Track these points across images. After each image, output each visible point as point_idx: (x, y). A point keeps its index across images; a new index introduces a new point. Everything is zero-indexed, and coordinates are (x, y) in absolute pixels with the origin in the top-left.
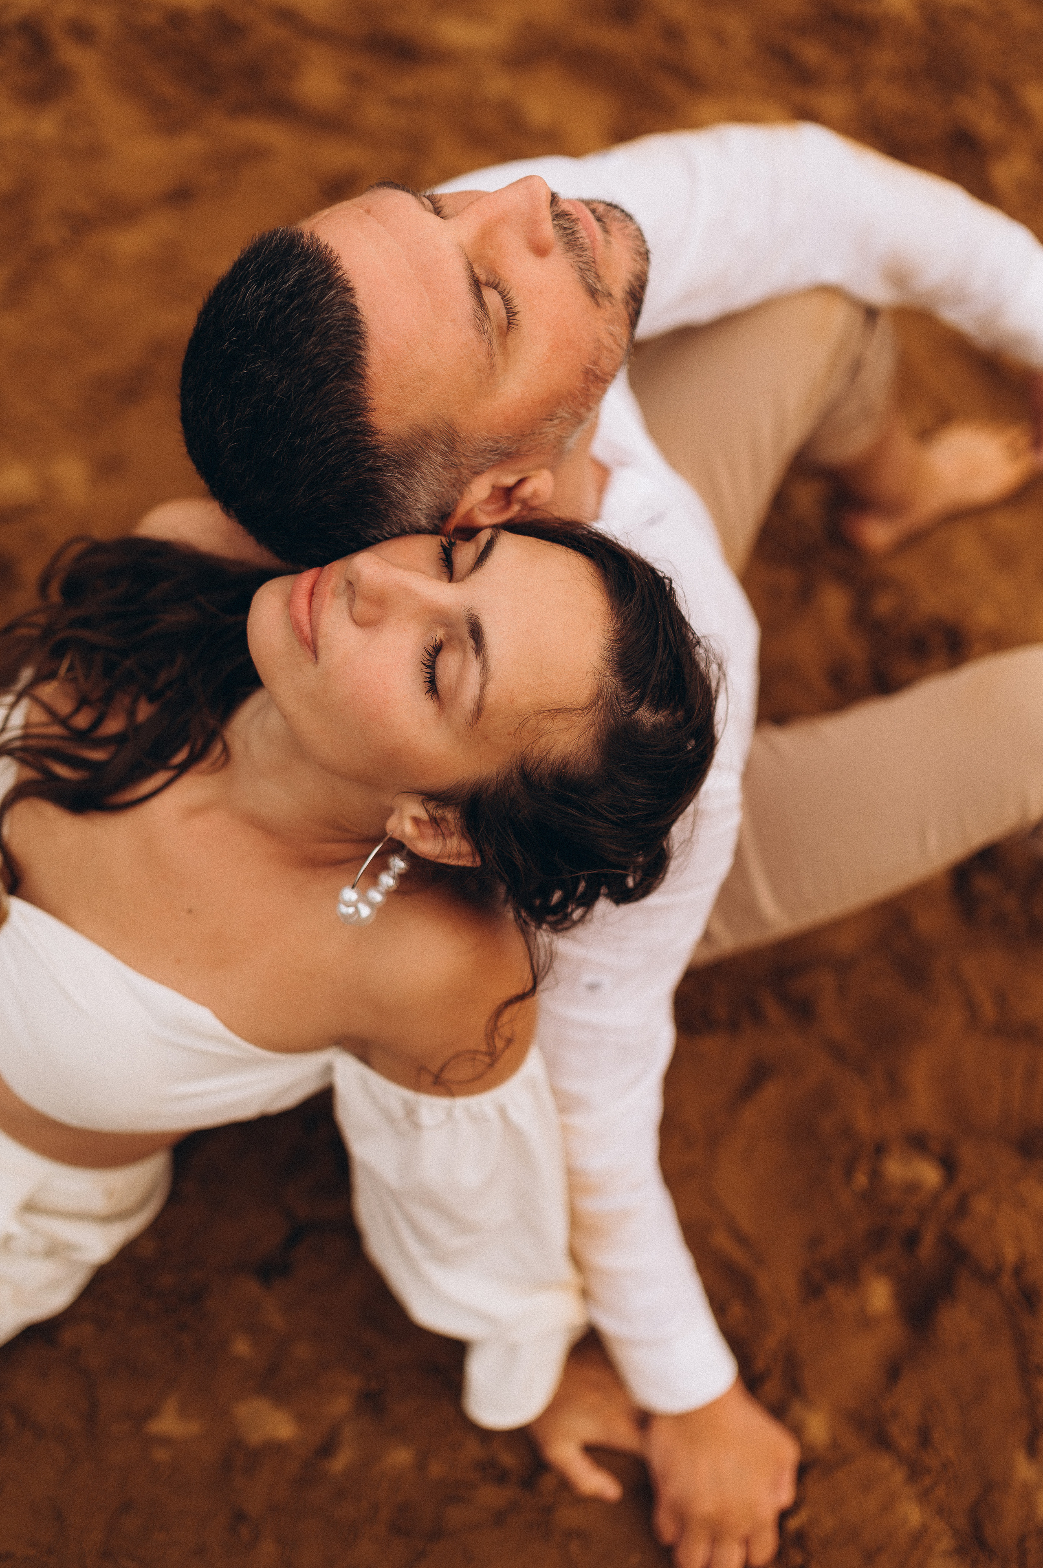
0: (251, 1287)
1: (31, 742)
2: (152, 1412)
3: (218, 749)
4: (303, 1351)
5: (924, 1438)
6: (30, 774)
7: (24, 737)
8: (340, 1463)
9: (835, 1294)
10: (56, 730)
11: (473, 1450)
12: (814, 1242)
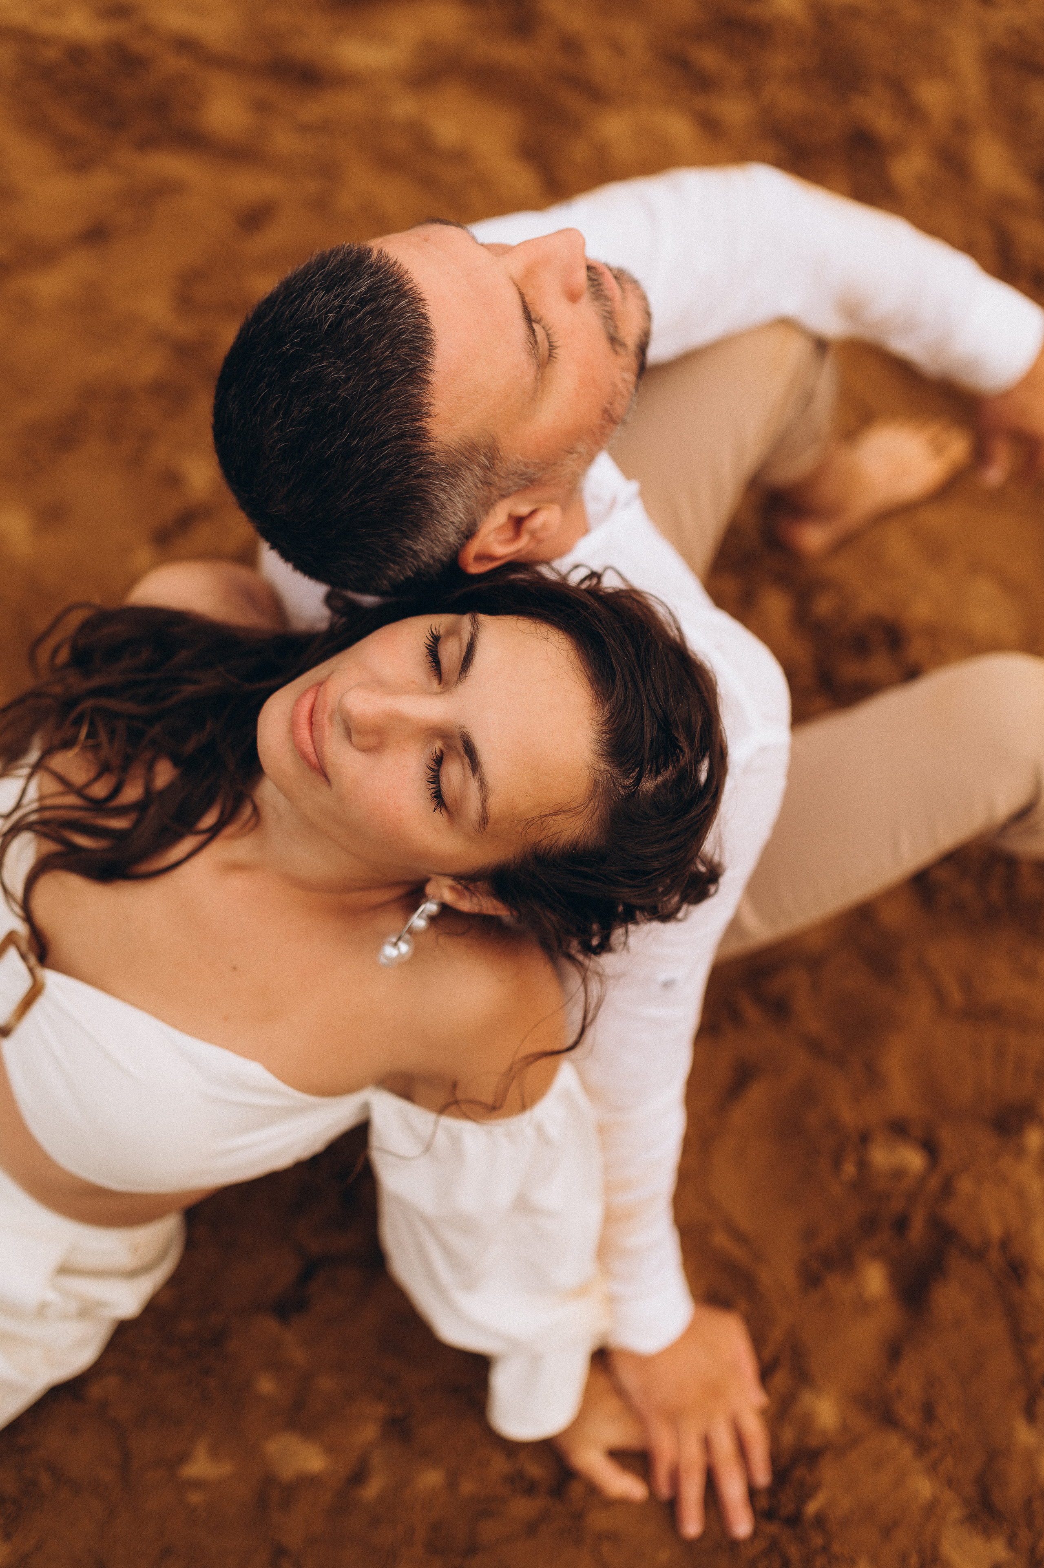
0: (269, 1326)
1: (48, 814)
2: (184, 1457)
3: (247, 811)
4: (326, 1384)
5: (929, 1412)
6: (50, 847)
7: (40, 810)
8: (372, 1490)
9: (834, 1283)
10: (71, 800)
11: (500, 1465)
12: (809, 1234)
